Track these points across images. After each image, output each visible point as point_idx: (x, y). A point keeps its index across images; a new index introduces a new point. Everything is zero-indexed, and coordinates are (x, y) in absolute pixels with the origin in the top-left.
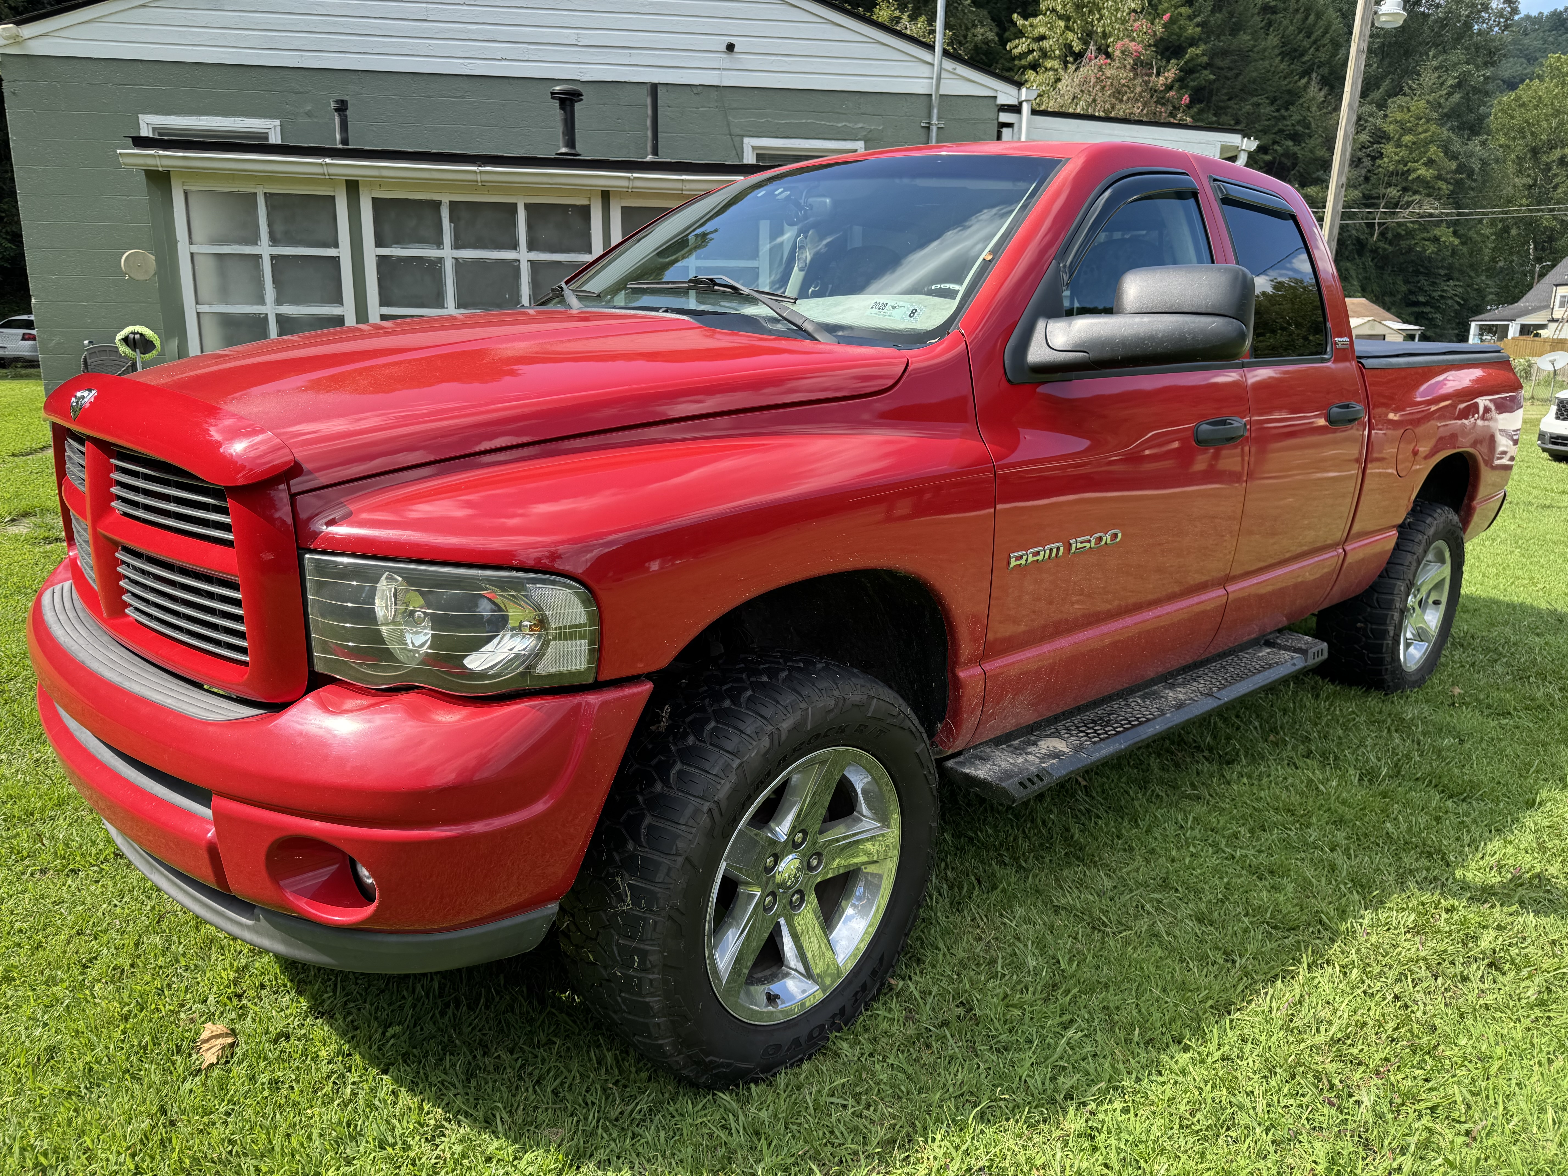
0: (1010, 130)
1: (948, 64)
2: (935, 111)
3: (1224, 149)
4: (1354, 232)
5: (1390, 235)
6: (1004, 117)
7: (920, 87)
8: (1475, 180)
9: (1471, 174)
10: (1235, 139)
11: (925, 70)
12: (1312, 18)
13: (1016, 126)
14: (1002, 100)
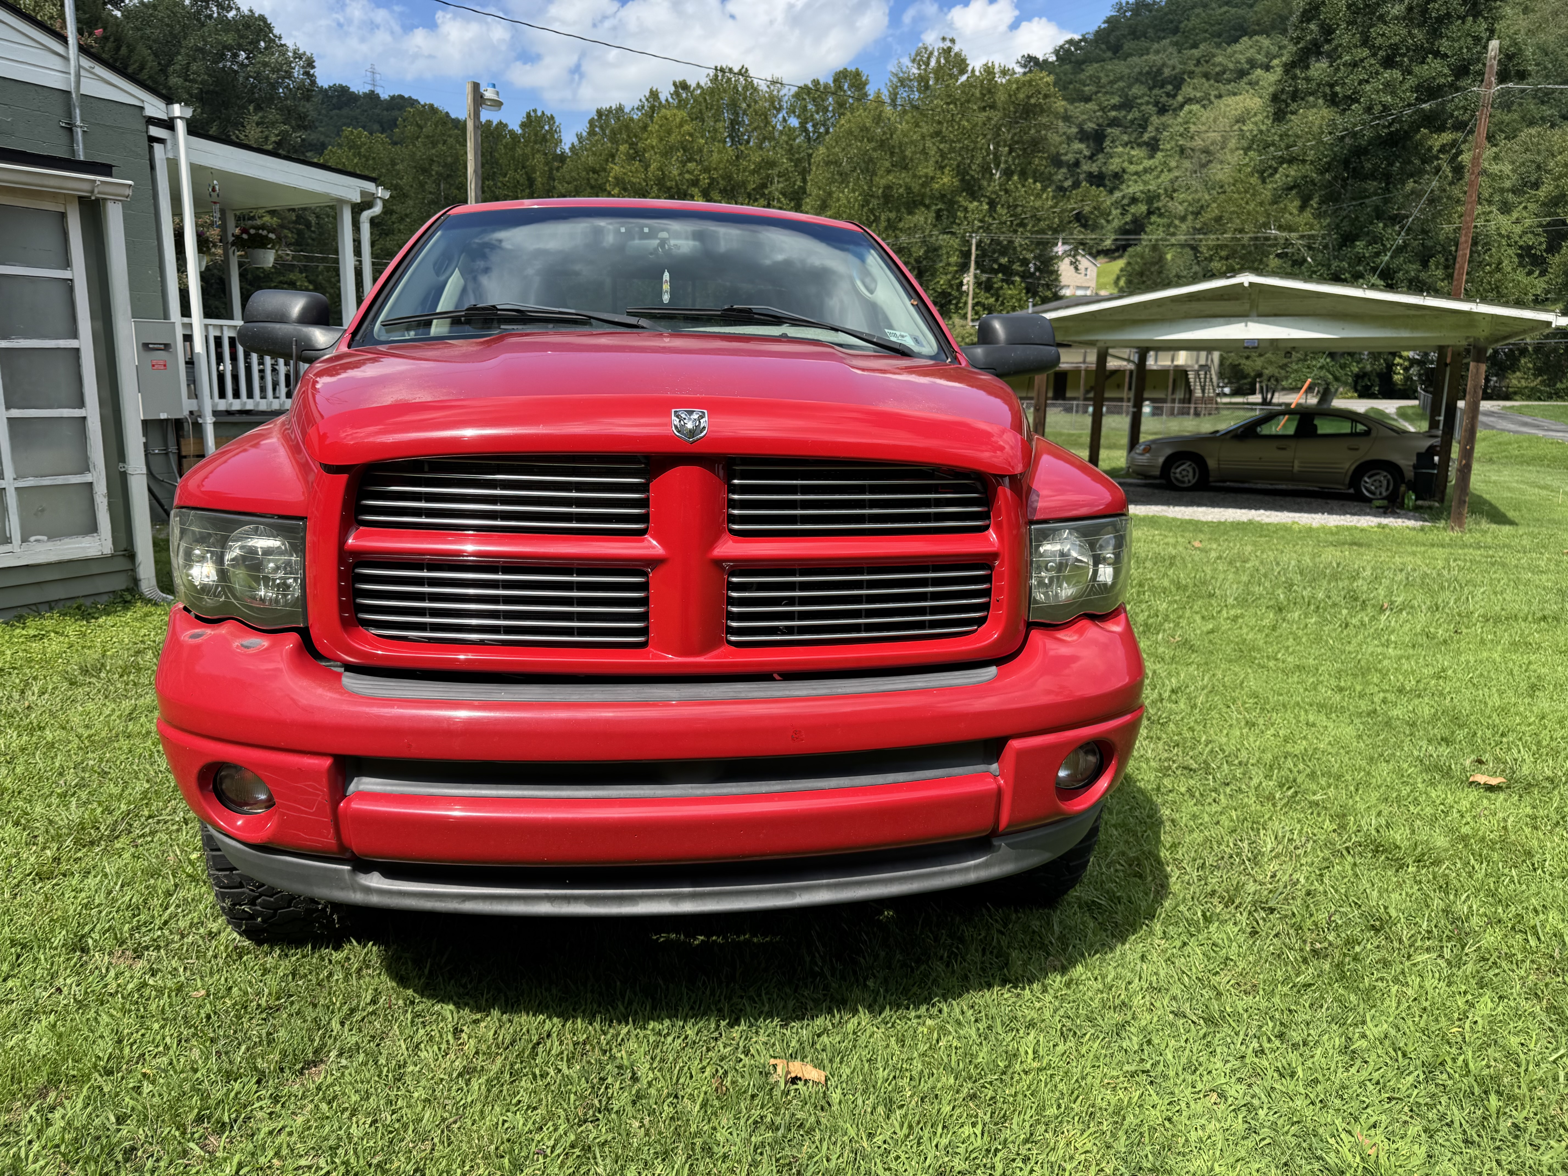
0: (162, 146)
1: (86, 62)
2: (78, 111)
3: (363, 193)
4: (216, 271)
5: (249, 276)
6: (155, 131)
7: (55, 80)
8: (314, 232)
9: (308, 225)
10: (370, 187)
11: (57, 63)
12: (124, 50)
13: (169, 143)
14: (150, 111)
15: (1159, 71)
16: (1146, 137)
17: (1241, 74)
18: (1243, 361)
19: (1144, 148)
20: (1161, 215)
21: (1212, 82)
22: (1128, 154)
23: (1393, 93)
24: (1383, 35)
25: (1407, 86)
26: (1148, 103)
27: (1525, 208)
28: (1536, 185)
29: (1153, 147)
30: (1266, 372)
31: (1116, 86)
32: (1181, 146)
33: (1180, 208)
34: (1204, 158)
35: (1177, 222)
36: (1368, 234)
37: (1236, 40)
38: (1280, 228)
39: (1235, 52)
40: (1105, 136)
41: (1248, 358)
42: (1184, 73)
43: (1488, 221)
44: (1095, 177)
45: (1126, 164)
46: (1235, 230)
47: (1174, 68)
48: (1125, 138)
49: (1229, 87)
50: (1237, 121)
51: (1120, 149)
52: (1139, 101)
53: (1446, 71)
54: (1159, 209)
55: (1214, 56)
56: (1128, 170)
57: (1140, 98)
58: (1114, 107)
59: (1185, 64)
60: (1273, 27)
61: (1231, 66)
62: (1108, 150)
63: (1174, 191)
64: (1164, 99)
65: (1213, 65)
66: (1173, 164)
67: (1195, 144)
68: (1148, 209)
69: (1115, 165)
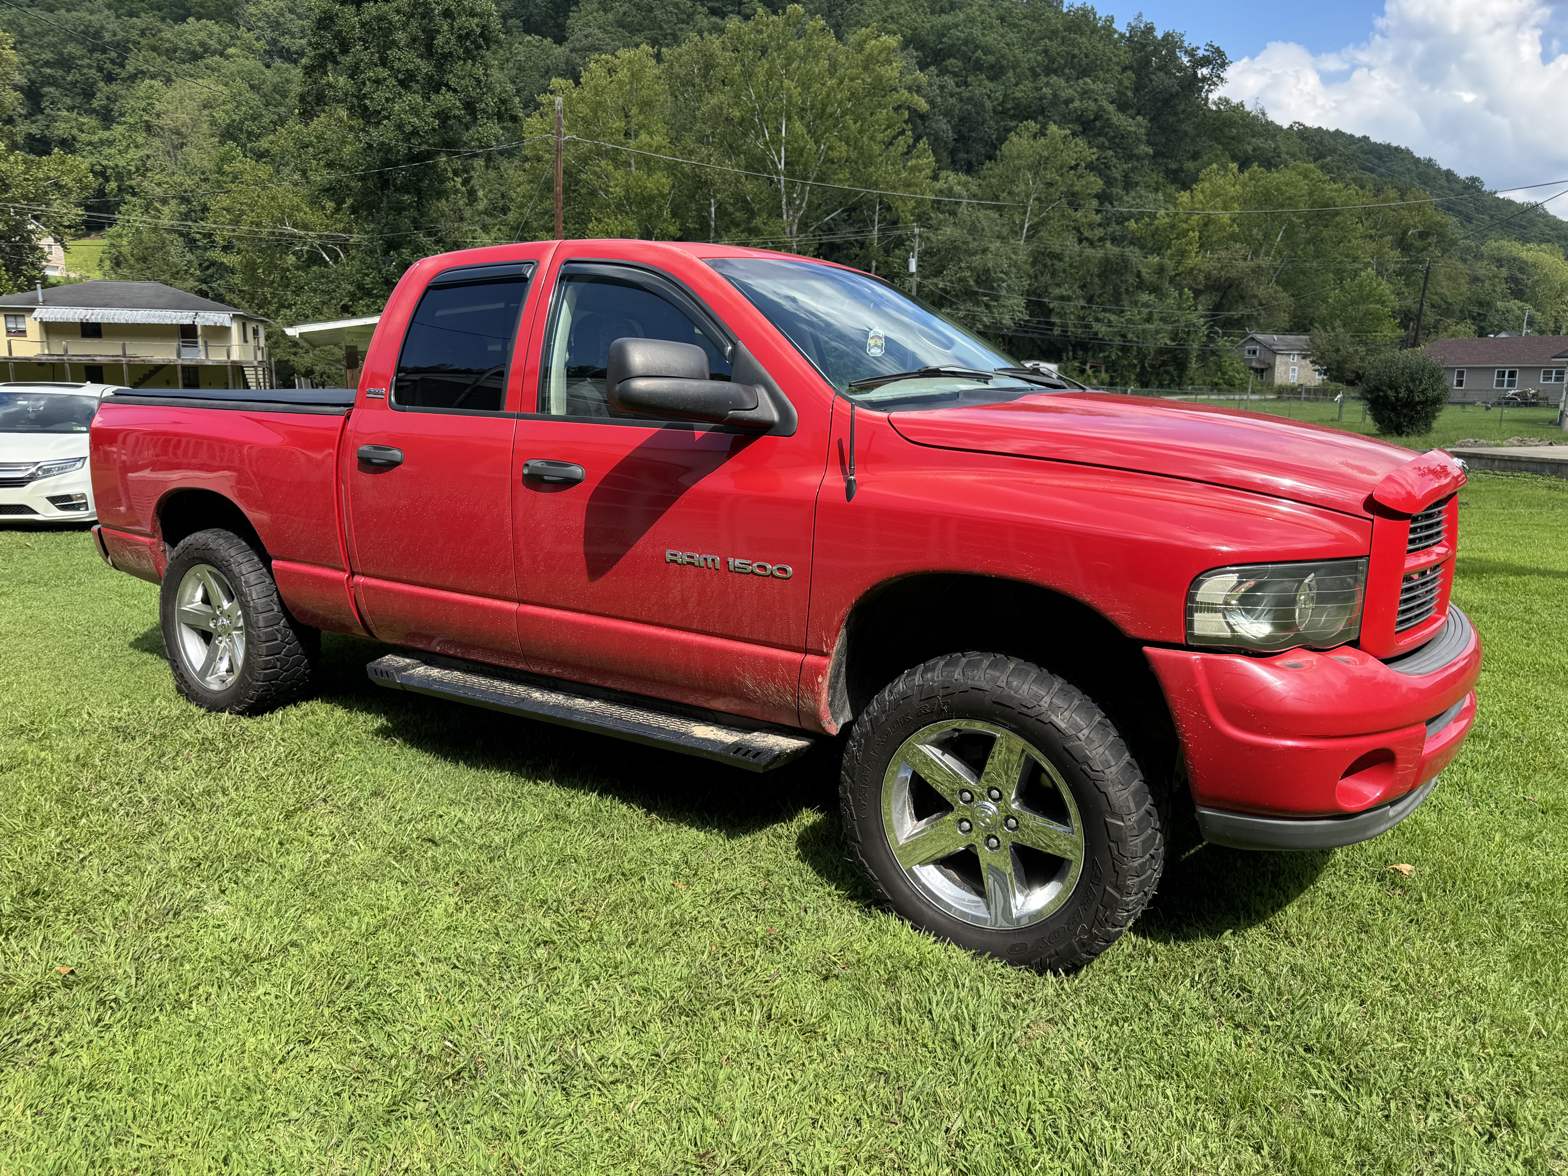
15: (97, 35)
16: (95, 104)
17: (195, 57)
18: (292, 357)
19: (94, 116)
20: (134, 194)
21: (164, 58)
22: (76, 120)
23: (417, 115)
24: (399, 59)
25: (428, 112)
26: (90, 67)
27: (499, 229)
28: (505, 210)
29: (107, 118)
30: (317, 368)
31: (45, 40)
32: (147, 121)
33: (158, 189)
34: (177, 140)
35: (157, 205)
36: (410, 242)
37: (184, 20)
38: (295, 226)
39: (185, 32)
40: (43, 96)
41: (295, 354)
42: (128, 42)
43: (473, 238)
44: (38, 140)
45: (75, 132)
46: (252, 222)
47: (115, 35)
48: (69, 101)
49: (184, 67)
50: (205, 107)
51: (65, 113)
52: (79, 63)
53: (458, 104)
54: (131, 187)
55: (160, 31)
56: (79, 138)
57: (79, 59)
58: (47, 64)
59: (127, 32)
60: (219, 15)
61: (182, 45)
62: (47, 111)
63: (147, 170)
64: (108, 66)
65: (161, 39)
66: (140, 140)
67: (162, 122)
68: (119, 186)
69: (61, 129)
